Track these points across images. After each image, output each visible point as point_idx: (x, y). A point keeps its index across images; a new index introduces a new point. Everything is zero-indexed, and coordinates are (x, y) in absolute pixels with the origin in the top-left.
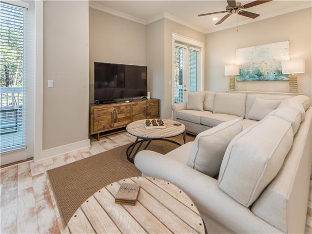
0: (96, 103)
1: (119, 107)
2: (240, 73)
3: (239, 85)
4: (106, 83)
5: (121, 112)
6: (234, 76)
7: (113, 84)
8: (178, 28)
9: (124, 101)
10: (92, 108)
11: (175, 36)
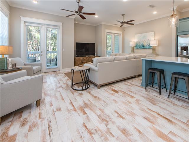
0: (76, 57)
1: (84, 58)
2: (136, 45)
3: (136, 51)
4: (81, 50)
5: (85, 60)
6: (133, 47)
7: (84, 50)
8: (108, 27)
9: (86, 56)
10: (75, 58)
11: (107, 31)
